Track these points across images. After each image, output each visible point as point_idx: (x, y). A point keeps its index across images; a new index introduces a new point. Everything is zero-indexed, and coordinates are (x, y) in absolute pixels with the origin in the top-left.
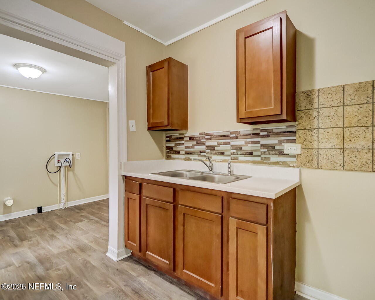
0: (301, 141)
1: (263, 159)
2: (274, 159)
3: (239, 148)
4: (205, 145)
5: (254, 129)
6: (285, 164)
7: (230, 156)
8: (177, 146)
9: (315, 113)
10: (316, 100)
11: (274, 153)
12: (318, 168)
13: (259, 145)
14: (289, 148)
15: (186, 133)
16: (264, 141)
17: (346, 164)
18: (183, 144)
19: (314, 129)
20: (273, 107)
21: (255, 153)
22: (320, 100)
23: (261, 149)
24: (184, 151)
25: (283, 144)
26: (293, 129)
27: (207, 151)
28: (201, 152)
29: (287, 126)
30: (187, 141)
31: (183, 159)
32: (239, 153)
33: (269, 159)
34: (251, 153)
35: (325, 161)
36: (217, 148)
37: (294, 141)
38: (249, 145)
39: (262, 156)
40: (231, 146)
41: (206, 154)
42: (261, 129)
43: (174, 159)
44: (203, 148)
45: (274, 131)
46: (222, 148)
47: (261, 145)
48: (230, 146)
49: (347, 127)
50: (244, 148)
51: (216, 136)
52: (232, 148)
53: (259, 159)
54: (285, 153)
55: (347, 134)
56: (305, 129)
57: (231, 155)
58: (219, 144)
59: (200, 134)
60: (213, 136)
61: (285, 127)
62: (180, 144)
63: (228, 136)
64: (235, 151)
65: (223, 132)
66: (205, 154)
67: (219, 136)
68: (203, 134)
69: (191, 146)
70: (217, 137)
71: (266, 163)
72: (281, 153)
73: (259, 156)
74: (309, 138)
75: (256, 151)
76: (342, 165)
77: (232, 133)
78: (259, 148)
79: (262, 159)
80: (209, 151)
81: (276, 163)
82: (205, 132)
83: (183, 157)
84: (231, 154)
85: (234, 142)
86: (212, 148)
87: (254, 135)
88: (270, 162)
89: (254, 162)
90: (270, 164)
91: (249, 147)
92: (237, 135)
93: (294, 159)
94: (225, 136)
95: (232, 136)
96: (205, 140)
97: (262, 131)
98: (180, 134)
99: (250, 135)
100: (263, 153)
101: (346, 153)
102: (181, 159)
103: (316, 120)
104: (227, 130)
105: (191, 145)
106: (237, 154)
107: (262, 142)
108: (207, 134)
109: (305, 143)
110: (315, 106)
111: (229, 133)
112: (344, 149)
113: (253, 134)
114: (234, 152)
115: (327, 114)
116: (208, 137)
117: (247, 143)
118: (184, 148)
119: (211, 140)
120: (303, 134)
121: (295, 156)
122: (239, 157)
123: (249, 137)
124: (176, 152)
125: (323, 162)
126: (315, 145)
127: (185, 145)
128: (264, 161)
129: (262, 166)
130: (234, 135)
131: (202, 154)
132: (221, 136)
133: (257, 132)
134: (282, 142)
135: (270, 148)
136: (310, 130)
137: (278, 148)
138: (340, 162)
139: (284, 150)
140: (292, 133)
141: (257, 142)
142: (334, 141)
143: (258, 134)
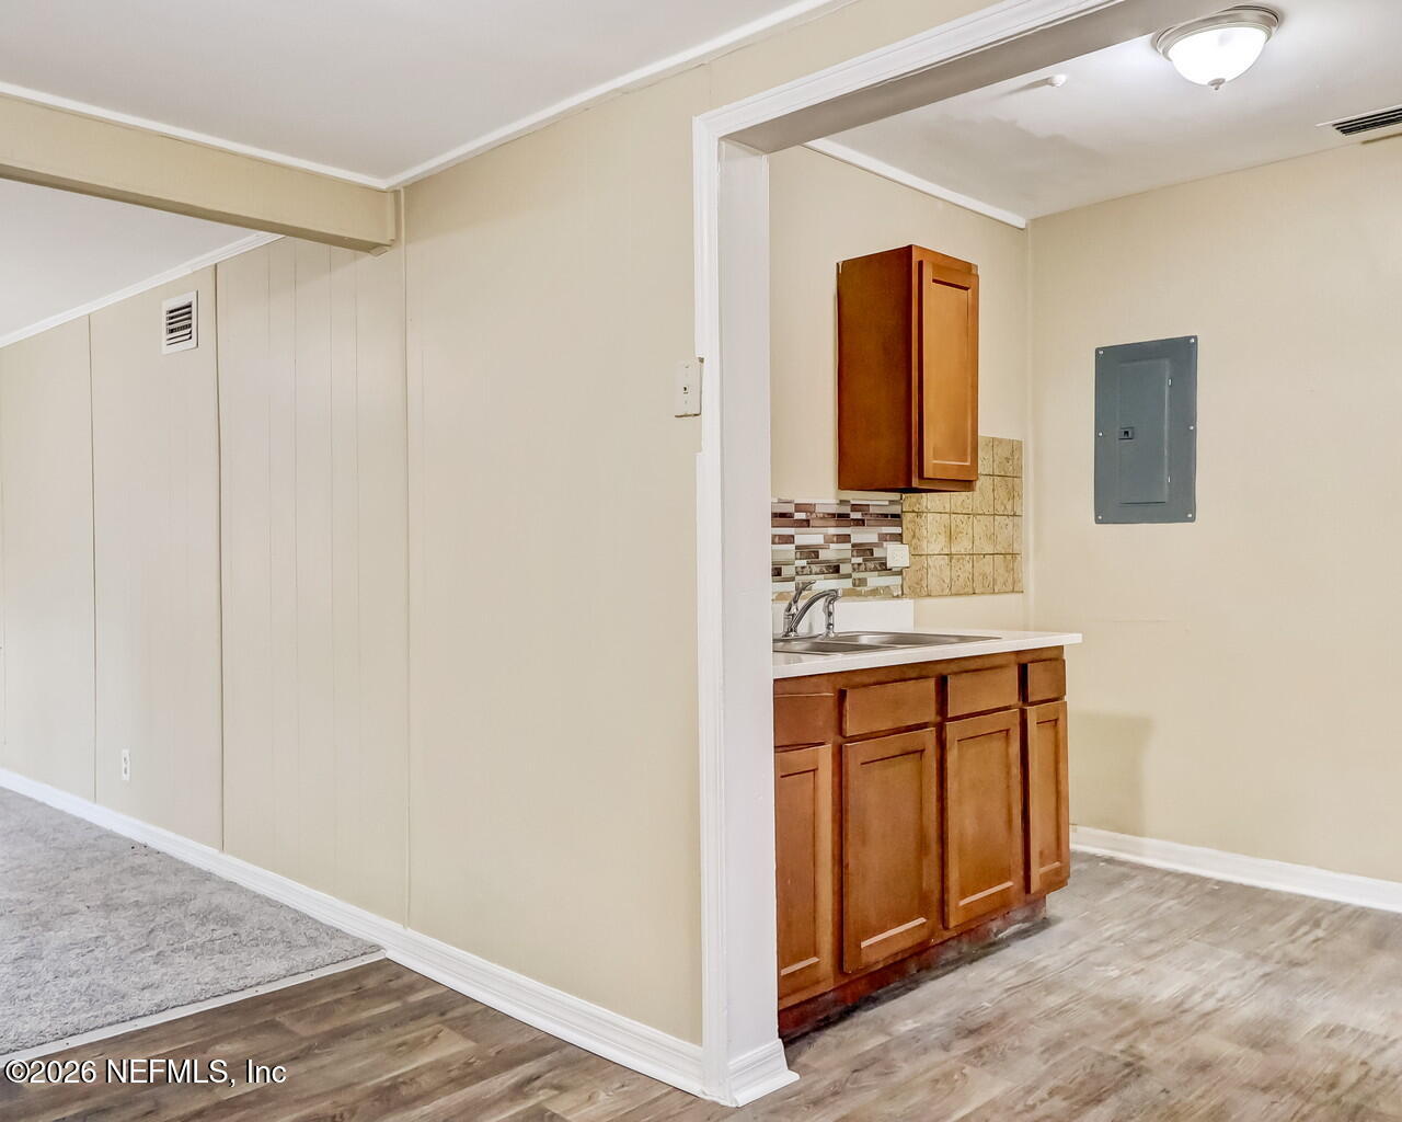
0: (910, 539)
1: (856, 583)
2: (875, 580)
3: (810, 553)
5: (842, 502)
6: (885, 592)
11: (872, 565)
12: (929, 595)
13: (849, 546)
14: (897, 555)
16: (857, 535)
17: (953, 583)
19: (923, 512)
21: (845, 569)
23: (853, 556)
25: (885, 543)
26: (896, 509)
29: (890, 501)
32: (814, 568)
33: (863, 582)
34: (836, 569)
37: (899, 538)
38: (833, 546)
39: (854, 575)
40: (797, 547)
42: (853, 502)
45: (872, 510)
47: (853, 546)
48: (792, 547)
50: (823, 555)
52: (798, 556)
53: (848, 583)
54: (889, 566)
56: (913, 512)
57: (797, 578)
61: (887, 503)
63: (790, 516)
64: (804, 563)
71: (859, 594)
72: (883, 567)
73: (849, 576)
74: (917, 534)
75: (844, 561)
76: (950, 585)
77: (799, 507)
78: (849, 555)
79: (854, 585)
81: (875, 592)
84: (797, 573)
85: (802, 537)
87: (841, 518)
88: (866, 589)
90: (866, 595)
91: (831, 553)
92: (808, 514)
93: (899, 580)
95: (797, 516)
97: (855, 508)
99: (833, 515)
100: (856, 566)
101: (953, 562)
104: (789, 499)
106: (811, 573)
107: (854, 539)
109: (914, 542)
111: (789, 509)
112: (950, 555)
113: (841, 516)
114: (802, 568)
117: (828, 540)
120: (911, 521)
121: (900, 573)
123: (833, 523)
125: (933, 581)
126: (924, 544)
128: (858, 589)
129: (854, 601)
130: (803, 516)
133: (846, 509)
134: (883, 538)
135: (864, 550)
136: (919, 514)
137: (877, 553)
138: (947, 581)
139: (886, 558)
140: (896, 518)
141: (845, 538)
142: (942, 539)
143: (847, 516)
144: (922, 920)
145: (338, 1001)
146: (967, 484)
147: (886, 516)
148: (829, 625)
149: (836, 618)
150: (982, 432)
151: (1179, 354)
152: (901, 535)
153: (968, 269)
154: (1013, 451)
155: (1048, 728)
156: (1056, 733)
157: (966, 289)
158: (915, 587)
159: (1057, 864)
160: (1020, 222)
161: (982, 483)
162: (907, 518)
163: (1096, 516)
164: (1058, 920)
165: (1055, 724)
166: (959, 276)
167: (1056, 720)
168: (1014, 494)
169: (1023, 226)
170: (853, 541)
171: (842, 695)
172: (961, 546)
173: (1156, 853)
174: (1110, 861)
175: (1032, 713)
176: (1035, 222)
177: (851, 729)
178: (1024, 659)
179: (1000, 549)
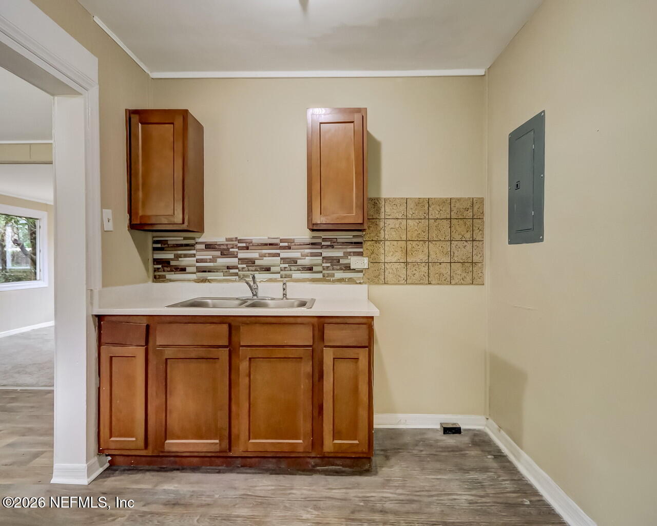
0: (369, 254)
1: (326, 276)
2: (339, 275)
3: (294, 261)
4: (237, 257)
5: (314, 237)
6: (351, 281)
7: (279, 273)
8: (180, 259)
9: (382, 224)
10: (383, 210)
11: (338, 267)
12: (385, 283)
13: (321, 258)
14: (357, 262)
15: (199, 238)
16: (327, 253)
17: (408, 278)
18: (194, 255)
19: (381, 241)
20: (354, 215)
21: (315, 269)
22: (386, 210)
23: (323, 263)
24: (195, 268)
25: (349, 257)
27: (240, 266)
28: (228, 268)
29: (354, 236)
30: (202, 250)
31: (193, 280)
32: (293, 268)
33: (333, 275)
34: (310, 269)
35: (391, 276)
36: (257, 262)
37: (360, 254)
38: (307, 258)
39: (324, 272)
40: (281, 259)
41: (239, 271)
42: (323, 237)
43: (171, 281)
44: (233, 261)
45: (339, 241)
46: (266, 261)
47: (323, 258)
48: (279, 258)
49: (409, 240)
50: (299, 262)
51: (256, 244)
52: (282, 262)
53: (320, 276)
54: (352, 267)
55: (409, 247)
56: (372, 240)
57: (281, 272)
58: (262, 256)
59: (227, 240)
60: (251, 244)
61: (352, 237)
62: (186, 256)
63: (276, 245)
64: (287, 265)
65: (269, 238)
66: (236, 271)
67: (261, 244)
68: (234, 240)
69: (210, 259)
70: (258, 245)
71: (329, 281)
72: (347, 268)
73: (321, 272)
74: (376, 251)
75: (316, 265)
76: (405, 279)
77: (282, 241)
78: (320, 262)
79: (324, 276)
80: (244, 266)
81: (341, 280)
82: (237, 238)
83: (194, 276)
84: (281, 270)
85: (285, 254)
86: (251, 262)
87: (314, 245)
88: (334, 279)
89: (314, 280)
90: (334, 281)
91: (307, 261)
92: (290, 243)
93: (361, 275)
94: (270, 244)
95: (282, 244)
96: (237, 250)
97: (324, 240)
98: (185, 238)
99: (308, 244)
100: (325, 268)
101: (409, 266)
102: (189, 280)
103: (382, 231)
104: (276, 237)
105: (211, 257)
106: (291, 270)
107: (324, 254)
108: (240, 241)
109: (372, 256)
110: (382, 216)
111: (277, 241)
112: (406, 263)
113: (312, 244)
114: (285, 268)
115: (393, 226)
116: (244, 245)
117: (305, 255)
118: (195, 262)
119: (248, 249)
120: (370, 245)
121: (361, 271)
122: (293, 274)
123: (307, 247)
124: (178, 268)
125: (389, 277)
126: (382, 257)
127: (198, 257)
128: (327, 278)
129: (324, 284)
130: (286, 244)
131: (232, 271)
132: (266, 245)
133: (318, 241)
134: (348, 254)
135: (335, 261)
136: (377, 242)
137: (343, 261)
138: (404, 276)
139: (350, 264)
140: (359, 244)
141: (318, 254)
142: (399, 254)
143: (320, 244)
144: (217, 441)
147: (350, 243)
148: (284, 294)
152: (363, 252)
154: (473, 204)
155: (346, 362)
158: (375, 276)
160: (481, 72)
161: (441, 224)
162: (367, 244)
163: (509, 240)
167: (359, 359)
168: (473, 229)
169: (483, 74)
170: (323, 255)
172: (417, 259)
179: (457, 260)
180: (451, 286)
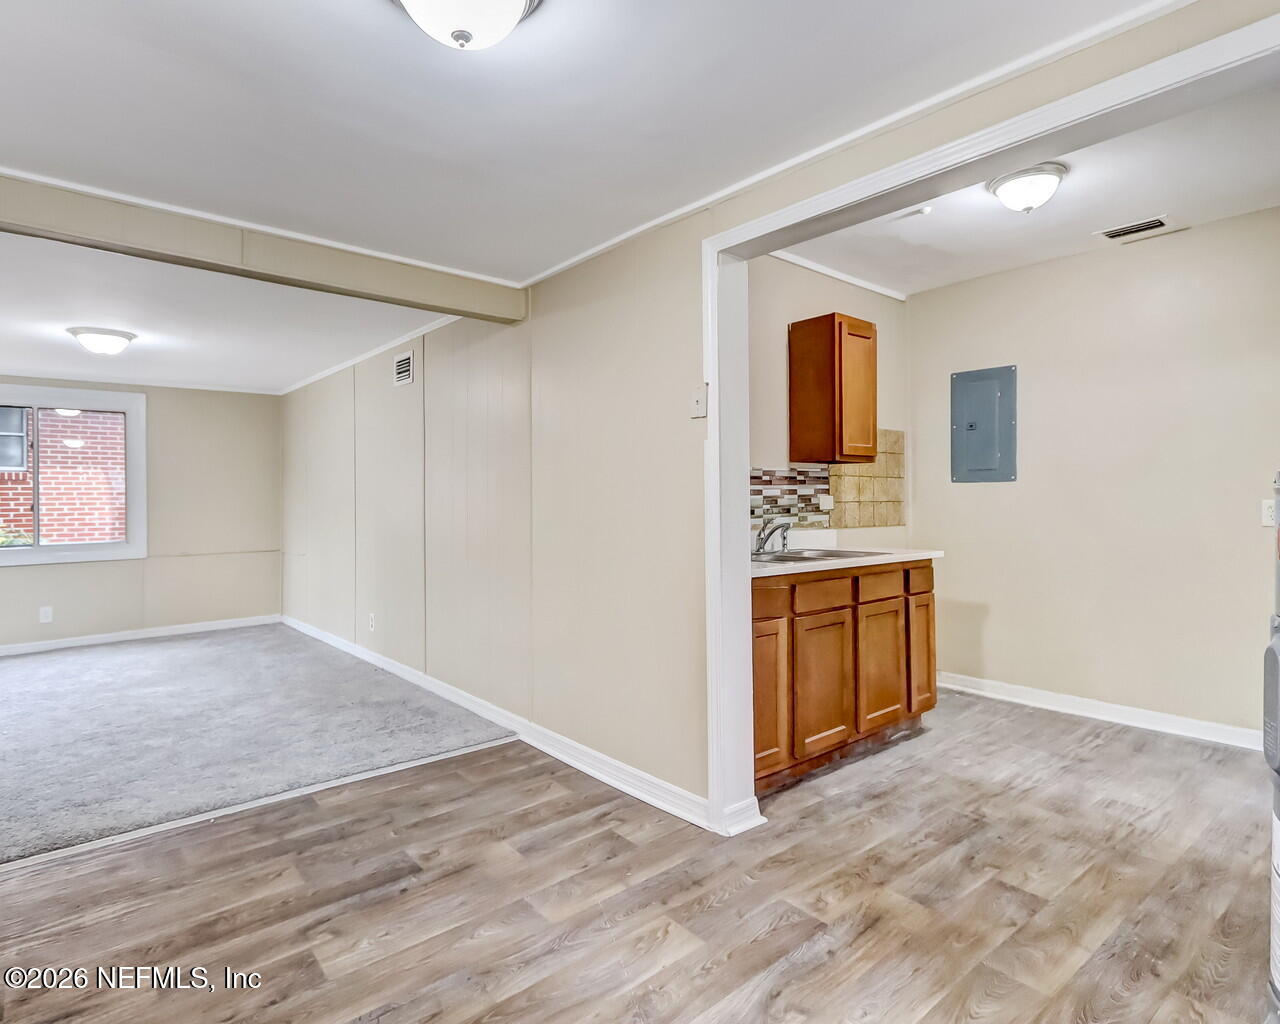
0: (834, 492)
1: (801, 519)
2: (812, 517)
3: (773, 501)
5: (792, 470)
6: (819, 525)
7: (762, 517)
11: (810, 508)
12: (846, 527)
13: (796, 496)
14: (826, 502)
16: (802, 490)
17: (861, 520)
21: (794, 510)
23: (798, 503)
25: (818, 495)
26: (825, 474)
29: (822, 469)
32: (775, 510)
33: (805, 519)
34: (788, 511)
37: (827, 491)
38: (786, 497)
39: (799, 515)
40: (764, 497)
42: (798, 470)
45: (811, 475)
47: (799, 496)
48: (761, 497)
49: (861, 476)
50: (781, 502)
52: (765, 502)
53: (795, 520)
54: (821, 509)
55: (862, 484)
56: (836, 475)
57: (765, 516)
61: (820, 470)
63: (760, 478)
64: (769, 507)
65: (754, 469)
71: (803, 526)
72: (817, 509)
73: (796, 515)
74: (838, 490)
75: (793, 506)
76: (859, 521)
77: (765, 473)
78: (796, 502)
79: (799, 520)
81: (812, 525)
84: (764, 513)
85: (767, 491)
87: (791, 480)
88: (806, 523)
90: (806, 527)
91: (784, 501)
92: (771, 477)
93: (828, 517)
95: (764, 478)
97: (800, 473)
99: (786, 478)
100: (800, 509)
101: (861, 506)
104: (760, 468)
106: (773, 513)
109: (836, 494)
111: (760, 474)
112: (859, 503)
113: (791, 478)
114: (768, 510)
117: (784, 493)
120: (835, 481)
121: (828, 513)
122: (774, 519)
123: (786, 482)
125: (848, 518)
126: (843, 495)
128: (802, 523)
130: (768, 478)
133: (794, 474)
134: (817, 491)
135: (806, 499)
136: (840, 476)
137: (814, 501)
138: (857, 517)
139: (819, 504)
140: (825, 480)
141: (794, 492)
142: (855, 492)
143: (795, 478)
144: (844, 727)
145: (492, 763)
146: (870, 459)
147: (819, 478)
148: (784, 545)
149: (788, 540)
150: (879, 427)
151: (1005, 377)
152: (828, 490)
153: (870, 326)
154: (898, 438)
155: (923, 611)
156: (928, 613)
157: (869, 338)
158: (838, 523)
159: (929, 695)
160: (902, 297)
161: (880, 458)
162: (832, 480)
163: (952, 477)
164: (930, 729)
165: (927, 607)
166: (865, 331)
167: (927, 605)
168: (899, 464)
169: (903, 299)
170: (799, 493)
171: (793, 588)
172: (866, 497)
173: (993, 689)
174: (961, 693)
175: (912, 599)
176: (912, 297)
177: (799, 609)
178: (907, 567)
179: (890, 498)
180: (888, 528)
